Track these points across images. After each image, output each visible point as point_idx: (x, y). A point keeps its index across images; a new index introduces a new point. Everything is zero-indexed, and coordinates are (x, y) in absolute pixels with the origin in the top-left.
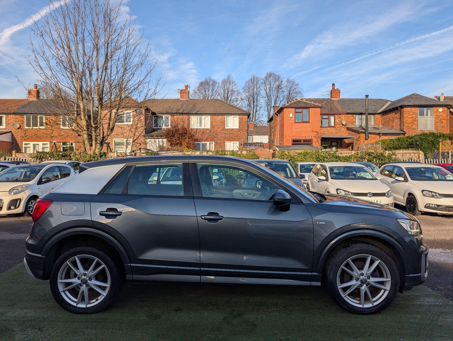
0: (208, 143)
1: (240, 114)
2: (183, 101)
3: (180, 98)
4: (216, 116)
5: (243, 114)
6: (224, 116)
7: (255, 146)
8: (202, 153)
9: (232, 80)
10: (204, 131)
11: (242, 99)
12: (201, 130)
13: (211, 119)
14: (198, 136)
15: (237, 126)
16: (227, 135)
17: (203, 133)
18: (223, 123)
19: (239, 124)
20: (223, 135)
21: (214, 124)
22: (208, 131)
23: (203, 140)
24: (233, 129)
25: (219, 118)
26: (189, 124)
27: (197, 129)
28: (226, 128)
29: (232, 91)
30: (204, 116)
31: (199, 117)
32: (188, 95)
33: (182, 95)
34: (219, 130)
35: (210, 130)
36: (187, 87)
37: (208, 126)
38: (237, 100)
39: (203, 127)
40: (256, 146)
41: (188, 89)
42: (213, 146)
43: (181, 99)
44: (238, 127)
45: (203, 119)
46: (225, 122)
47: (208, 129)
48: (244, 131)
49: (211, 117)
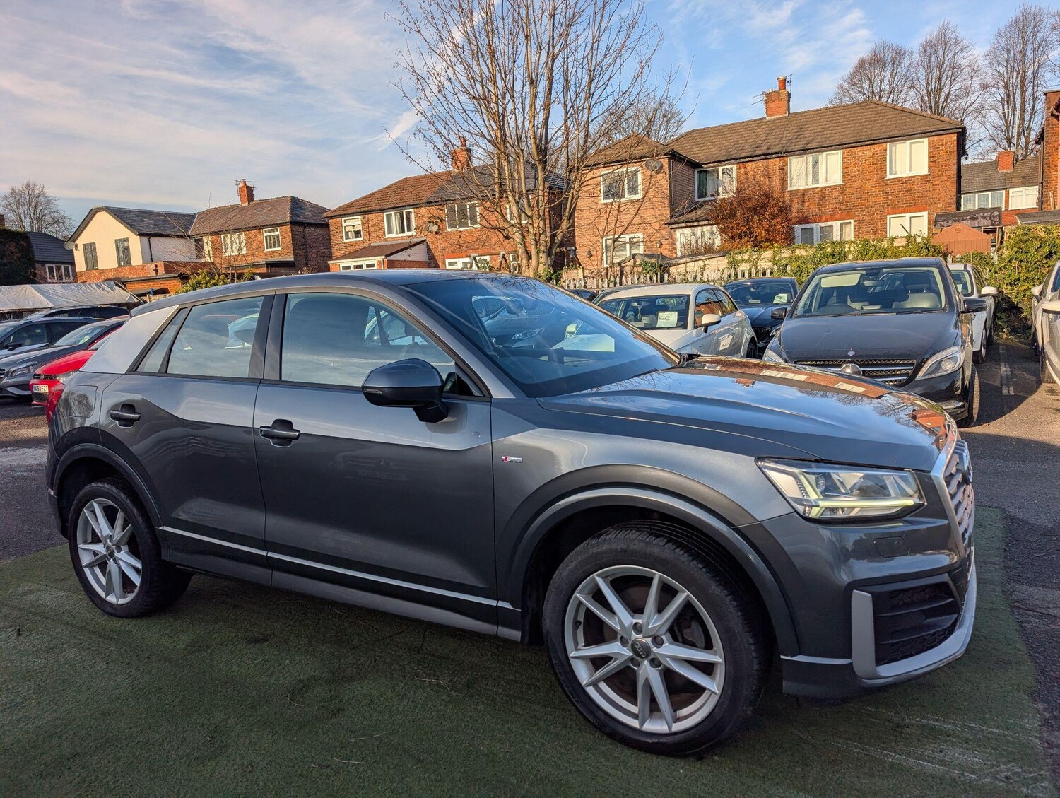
0: (836, 224)
1: (931, 132)
2: (774, 120)
3: (765, 116)
4: (859, 148)
5: (942, 132)
6: (884, 145)
7: (972, 219)
8: (780, 253)
9: (953, 36)
10: (824, 193)
11: (985, 87)
12: (817, 191)
13: (843, 158)
14: (811, 208)
15: (921, 168)
16: (890, 197)
17: (822, 198)
18: (880, 164)
19: (930, 162)
20: (881, 199)
21: (854, 170)
22: (835, 193)
23: (824, 218)
24: (909, 179)
25: (868, 152)
26: (784, 180)
27: (806, 191)
28: (889, 177)
29: (954, 67)
30: (824, 154)
31: (811, 158)
32: (786, 103)
33: (771, 105)
34: (869, 184)
35: (842, 189)
36: (783, 83)
37: (836, 178)
38: (968, 91)
39: (822, 184)
40: (976, 219)
41: (788, 88)
42: (850, 229)
43: (768, 118)
44: (925, 171)
45: (822, 163)
46: (885, 160)
47: (835, 187)
48: (945, 178)
49: (844, 153)
